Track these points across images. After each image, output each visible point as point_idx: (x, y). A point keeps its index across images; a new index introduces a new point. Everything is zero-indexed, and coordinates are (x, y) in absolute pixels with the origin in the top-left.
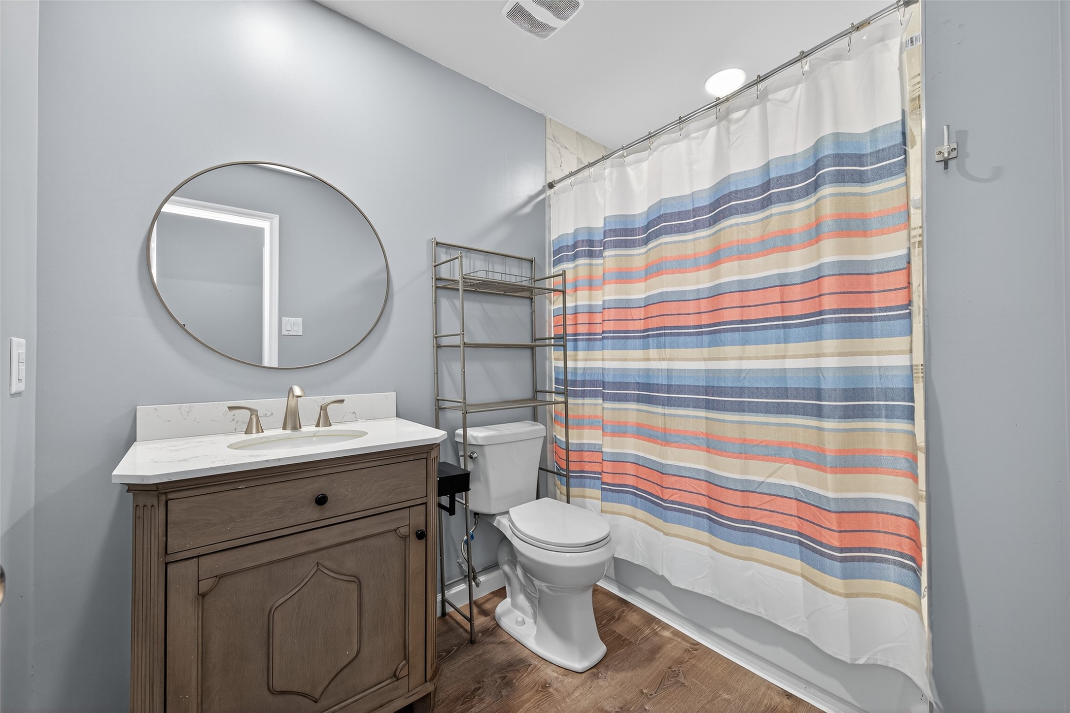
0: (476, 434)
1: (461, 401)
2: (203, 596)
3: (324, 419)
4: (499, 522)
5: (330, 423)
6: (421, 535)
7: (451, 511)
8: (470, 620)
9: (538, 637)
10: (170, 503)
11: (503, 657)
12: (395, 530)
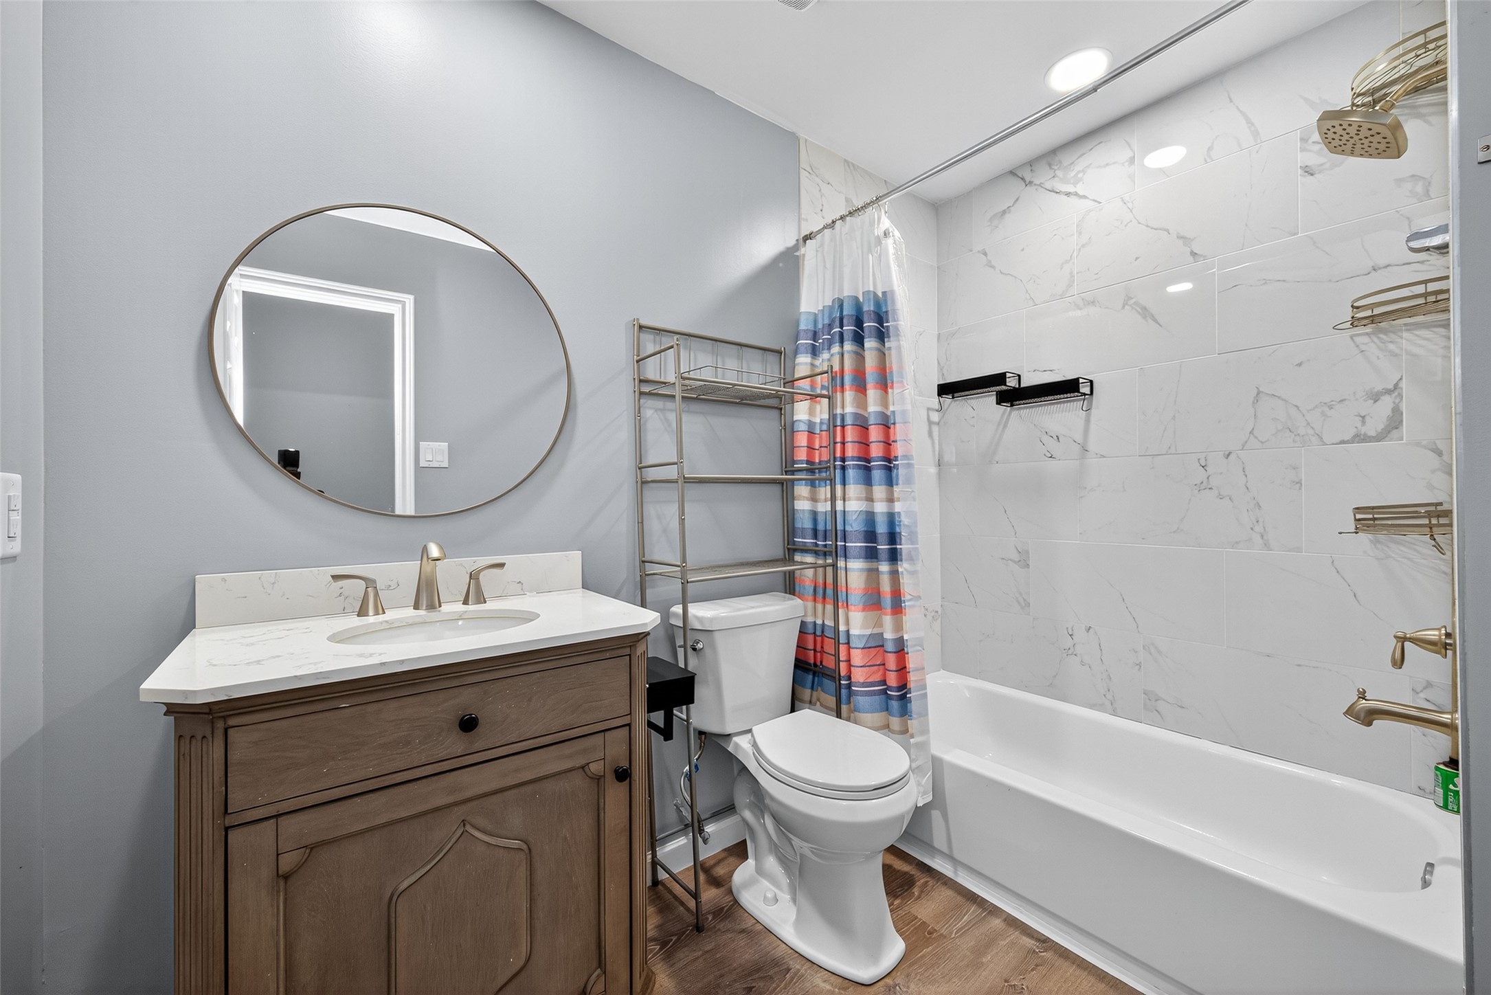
0: (701, 612)
1: (679, 563)
2: (286, 877)
3: (474, 593)
4: (737, 745)
5: (484, 599)
6: (623, 775)
7: (667, 733)
8: (695, 895)
9: (799, 923)
10: (231, 732)
11: (747, 956)
12: (583, 767)
